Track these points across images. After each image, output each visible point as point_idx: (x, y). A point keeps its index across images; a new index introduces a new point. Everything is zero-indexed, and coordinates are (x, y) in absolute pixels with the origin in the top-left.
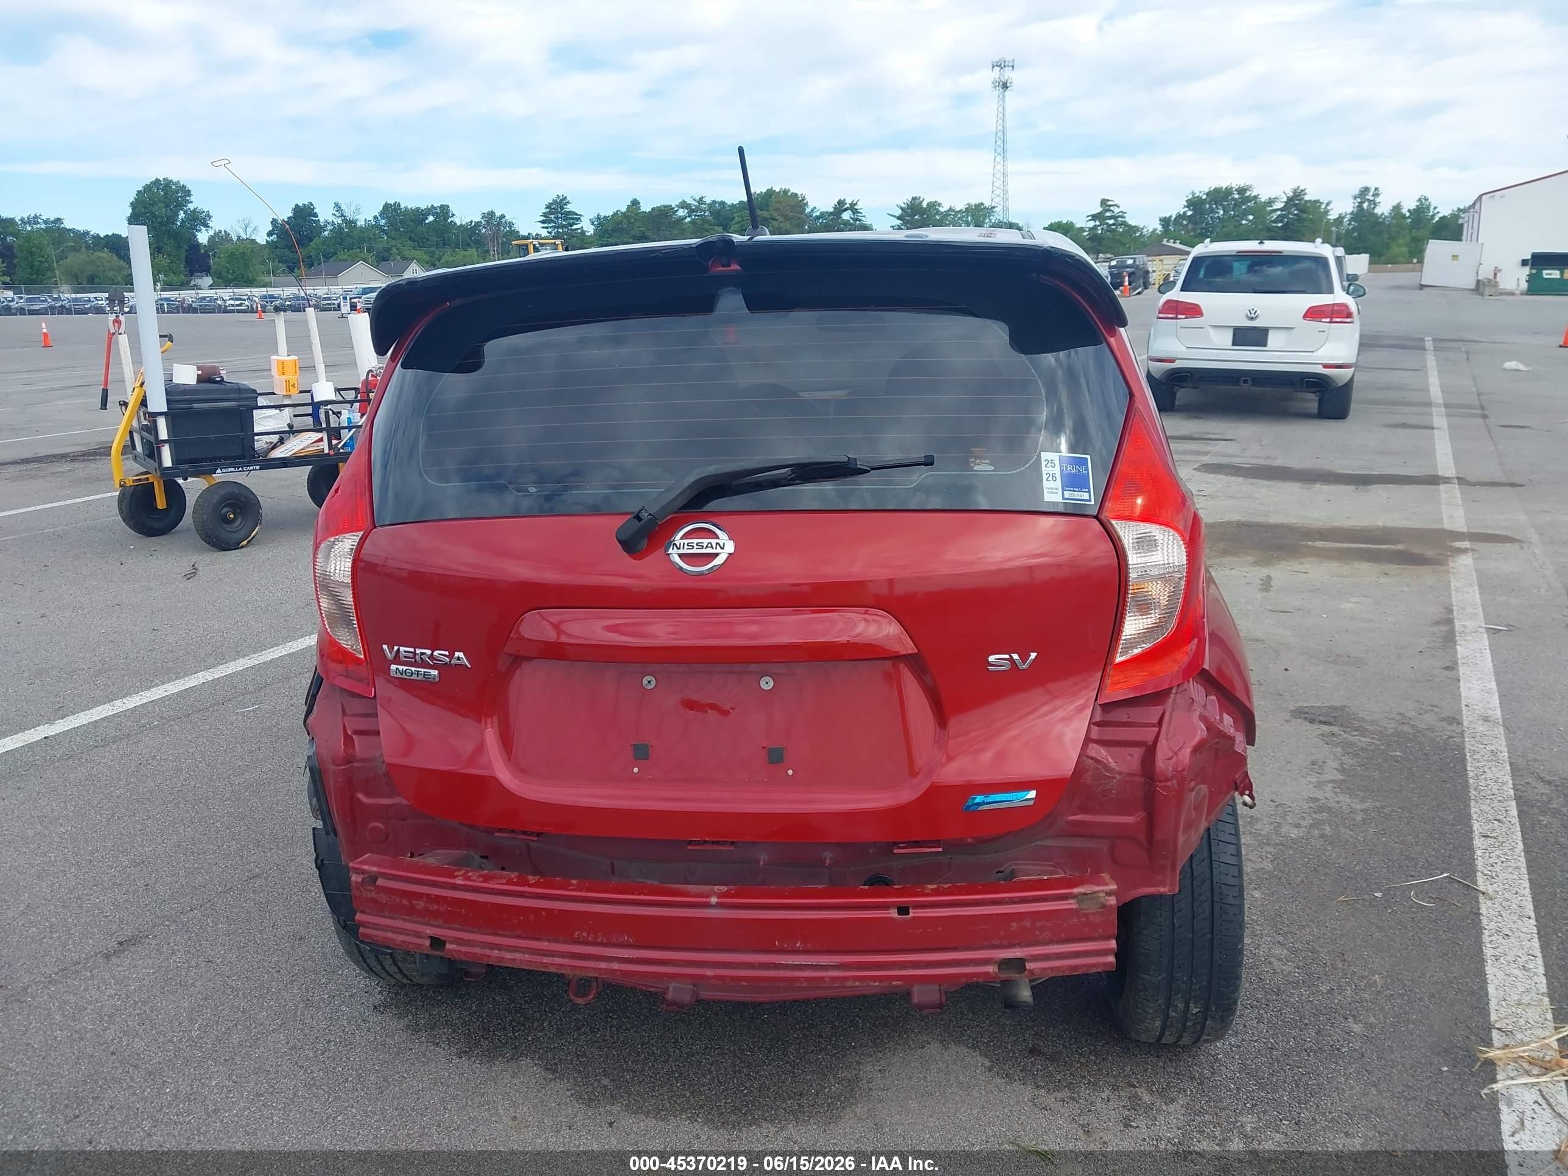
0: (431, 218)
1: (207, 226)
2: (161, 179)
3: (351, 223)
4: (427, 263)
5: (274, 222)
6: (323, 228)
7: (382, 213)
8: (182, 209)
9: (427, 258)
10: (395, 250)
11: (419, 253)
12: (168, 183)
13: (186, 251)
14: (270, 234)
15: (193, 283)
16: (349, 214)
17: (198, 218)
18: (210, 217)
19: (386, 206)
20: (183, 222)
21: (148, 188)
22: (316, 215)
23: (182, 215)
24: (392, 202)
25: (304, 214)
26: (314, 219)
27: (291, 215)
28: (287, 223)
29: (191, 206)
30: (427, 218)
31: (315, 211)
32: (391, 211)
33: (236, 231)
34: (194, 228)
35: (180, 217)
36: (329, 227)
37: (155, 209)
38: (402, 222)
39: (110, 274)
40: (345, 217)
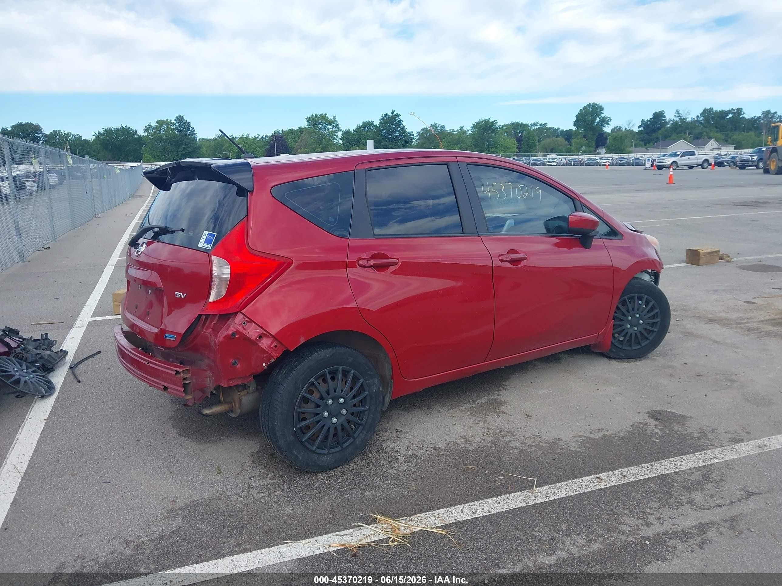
0: (730, 116)
1: (608, 124)
2: (592, 103)
3: (683, 120)
4: (723, 140)
5: (643, 121)
6: (667, 123)
7: (701, 114)
8: (598, 117)
9: (723, 137)
10: (705, 133)
11: (719, 135)
12: (594, 104)
13: (597, 136)
14: (639, 127)
15: (598, 151)
16: (683, 116)
17: (605, 121)
18: (610, 119)
19: (705, 111)
20: (598, 123)
21: (585, 108)
22: (665, 117)
23: (598, 119)
24: (709, 108)
25: (658, 116)
26: (664, 118)
27: (652, 117)
28: (649, 121)
29: (603, 115)
30: (728, 116)
31: (665, 114)
32: (707, 113)
33: (625, 126)
34: (602, 125)
35: (597, 121)
36: (671, 123)
37: (586, 118)
38: (713, 118)
39: (560, 148)
40: (681, 116)
